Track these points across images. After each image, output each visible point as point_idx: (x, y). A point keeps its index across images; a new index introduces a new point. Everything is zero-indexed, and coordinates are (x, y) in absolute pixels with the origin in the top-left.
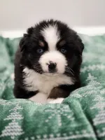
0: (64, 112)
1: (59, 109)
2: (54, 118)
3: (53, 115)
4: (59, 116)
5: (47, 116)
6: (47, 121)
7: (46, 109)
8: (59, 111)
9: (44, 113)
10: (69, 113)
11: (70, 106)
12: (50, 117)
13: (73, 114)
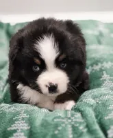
0: (76, 122)
1: (69, 118)
2: (65, 129)
3: (64, 125)
4: (70, 126)
5: (56, 126)
6: (56, 132)
7: (55, 118)
8: (70, 121)
9: (53, 123)
10: (80, 123)
11: (82, 115)
12: (60, 128)
13: (85, 124)
